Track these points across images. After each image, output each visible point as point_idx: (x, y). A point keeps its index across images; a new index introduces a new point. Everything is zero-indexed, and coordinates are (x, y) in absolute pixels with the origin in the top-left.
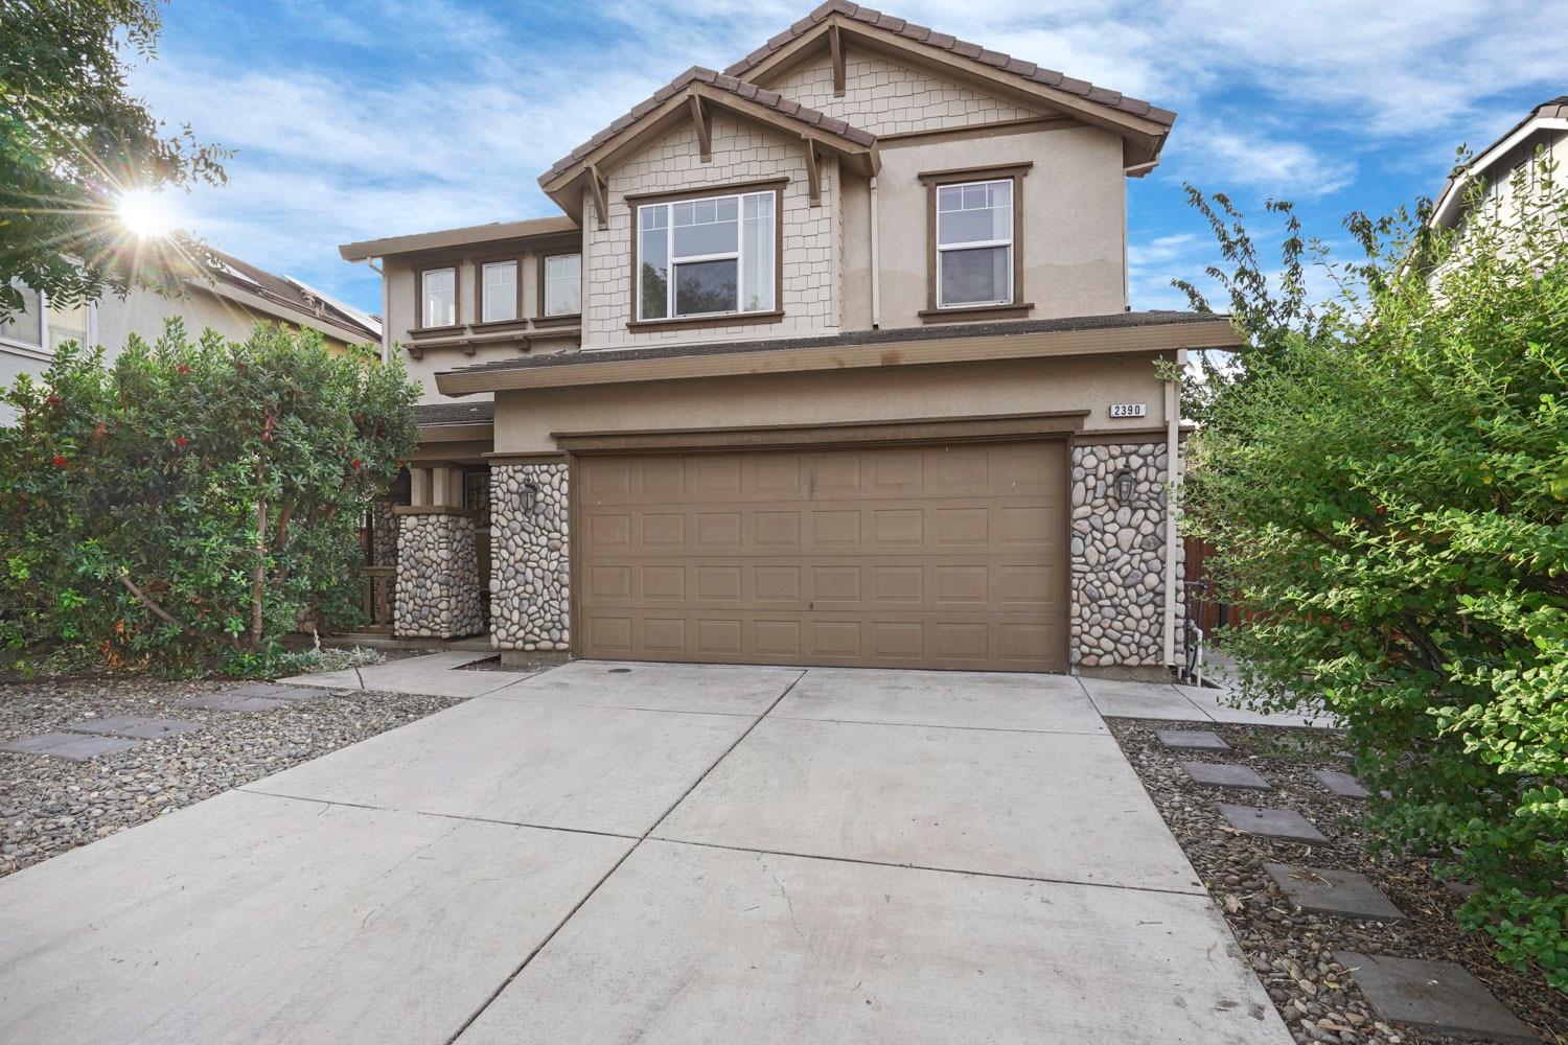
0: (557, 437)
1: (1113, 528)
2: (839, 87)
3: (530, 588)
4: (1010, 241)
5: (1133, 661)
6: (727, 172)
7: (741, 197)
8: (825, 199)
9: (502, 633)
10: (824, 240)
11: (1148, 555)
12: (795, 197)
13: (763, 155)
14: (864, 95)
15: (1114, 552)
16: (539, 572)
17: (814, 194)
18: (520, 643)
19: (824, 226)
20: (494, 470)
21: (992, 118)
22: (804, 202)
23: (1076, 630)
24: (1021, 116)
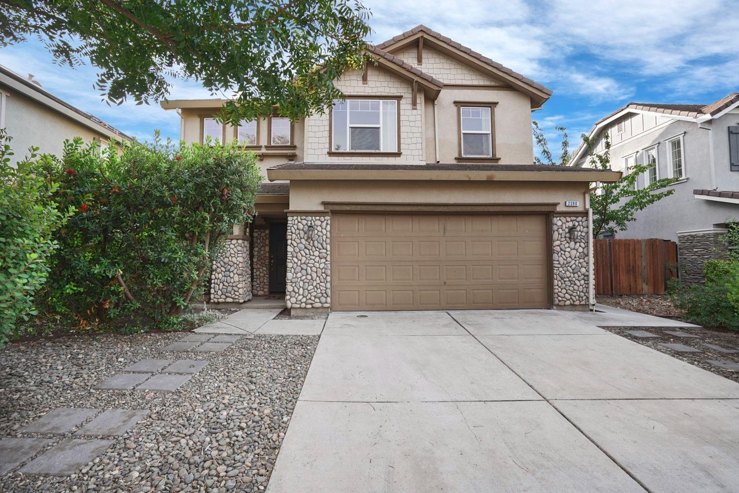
0: (324, 204)
1: (568, 250)
2: (420, 61)
3: (309, 277)
4: (490, 132)
5: (577, 303)
6: (375, 90)
7: (381, 101)
8: (418, 106)
9: (293, 300)
10: (419, 124)
11: (582, 261)
12: (406, 104)
13: (391, 85)
14: (431, 66)
15: (569, 259)
16: (314, 269)
17: (414, 104)
18: (303, 305)
19: (419, 118)
20: (290, 218)
21: (482, 83)
22: (410, 107)
23: (556, 291)
24: (493, 84)
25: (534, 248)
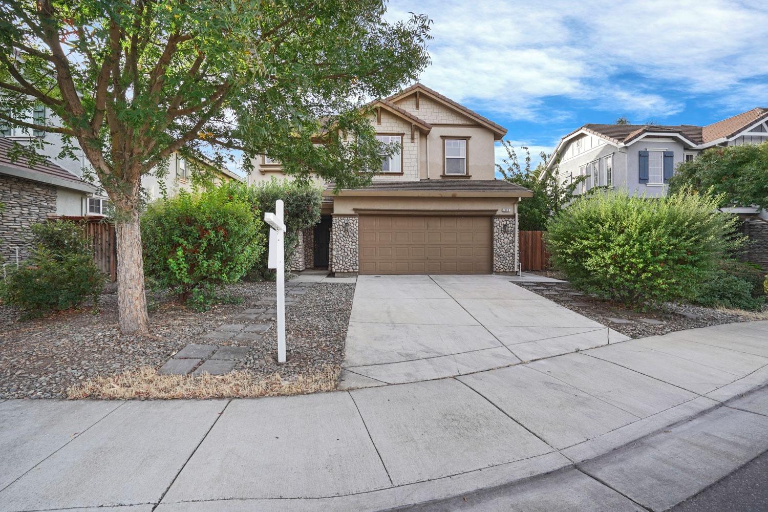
0: (355, 210)
1: (503, 238)
2: (417, 107)
3: (346, 254)
4: (465, 157)
5: (508, 270)
6: (386, 129)
7: (390, 137)
8: (415, 141)
9: (336, 267)
10: (415, 153)
11: (511, 245)
12: (407, 139)
13: (397, 125)
14: (425, 110)
15: (503, 244)
16: (349, 249)
17: (413, 139)
18: (342, 270)
19: (415, 148)
20: (334, 219)
21: (460, 122)
22: (410, 141)
23: (495, 263)
24: (468, 123)
25: (483, 237)
